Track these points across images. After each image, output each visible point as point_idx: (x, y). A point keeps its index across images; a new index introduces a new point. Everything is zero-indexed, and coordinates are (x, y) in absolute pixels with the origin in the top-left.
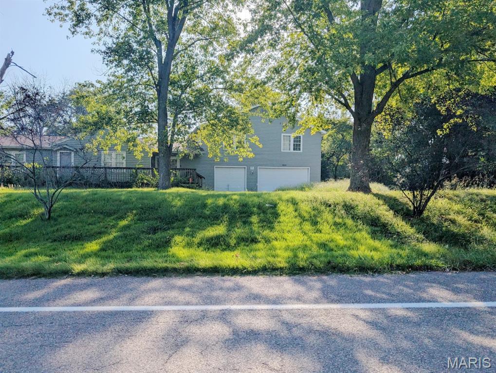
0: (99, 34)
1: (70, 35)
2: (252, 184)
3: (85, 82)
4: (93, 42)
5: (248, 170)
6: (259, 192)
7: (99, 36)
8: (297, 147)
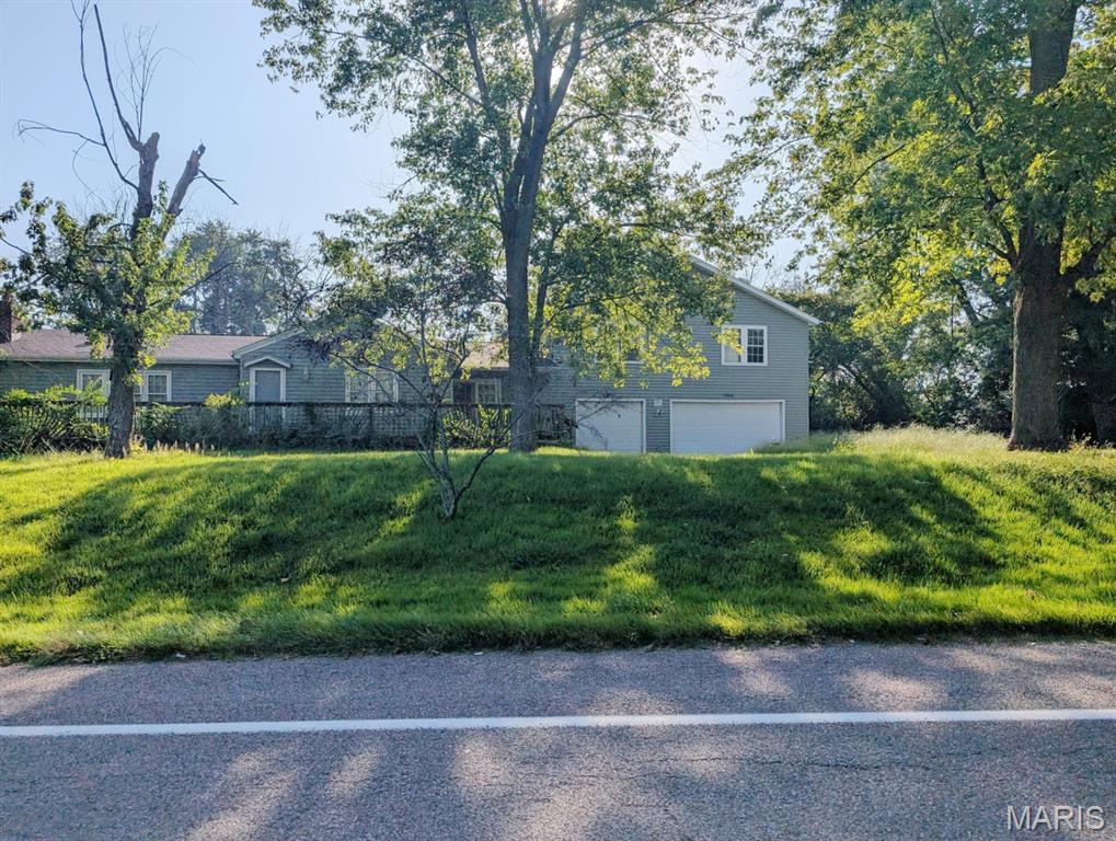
0: (369, 108)
1: (324, 110)
2: (658, 436)
3: (347, 212)
4: (353, 125)
5: (650, 406)
6: (673, 454)
7: (369, 112)
8: (755, 355)
